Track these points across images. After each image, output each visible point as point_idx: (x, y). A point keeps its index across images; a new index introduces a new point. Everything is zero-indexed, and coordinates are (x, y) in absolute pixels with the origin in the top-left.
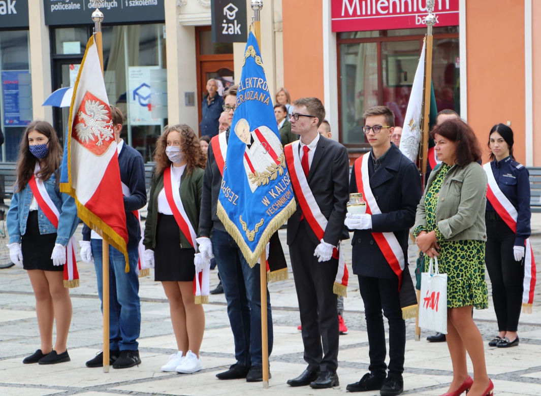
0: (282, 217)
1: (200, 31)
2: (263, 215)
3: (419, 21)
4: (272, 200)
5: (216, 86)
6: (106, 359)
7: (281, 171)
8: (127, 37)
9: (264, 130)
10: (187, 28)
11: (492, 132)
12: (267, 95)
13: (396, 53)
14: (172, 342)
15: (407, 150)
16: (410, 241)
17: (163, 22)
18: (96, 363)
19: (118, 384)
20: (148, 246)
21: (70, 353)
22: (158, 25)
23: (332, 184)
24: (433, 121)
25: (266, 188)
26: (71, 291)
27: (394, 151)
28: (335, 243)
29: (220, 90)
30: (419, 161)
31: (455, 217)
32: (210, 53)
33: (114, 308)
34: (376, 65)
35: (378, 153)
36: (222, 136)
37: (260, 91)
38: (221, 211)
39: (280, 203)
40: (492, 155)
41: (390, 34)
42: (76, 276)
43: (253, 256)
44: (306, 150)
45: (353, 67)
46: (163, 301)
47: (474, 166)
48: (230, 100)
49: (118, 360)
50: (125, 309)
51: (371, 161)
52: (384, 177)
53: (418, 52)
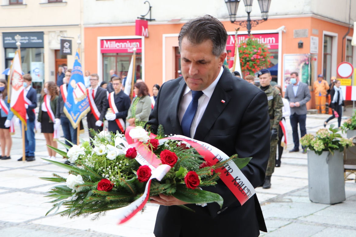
0: (85, 112)
1: (56, 51)
2: (79, 111)
3: (129, 51)
4: (82, 107)
5: (62, 69)
6: (24, 158)
7: (85, 97)
8: (32, 53)
9: (80, 83)
10: (52, 50)
11: (154, 86)
12: (81, 72)
13: (121, 61)
14: (47, 153)
15: (127, 92)
16: (127, 121)
17: (43, 47)
18: (21, 160)
19: (28, 167)
20: (39, 121)
21: (12, 157)
22: (41, 49)
23: (102, 102)
24: (135, 82)
25: (80, 103)
26: (12, 136)
27: (122, 92)
28: (103, 121)
29: (63, 71)
30: (130, 96)
31: (141, 114)
32: (59, 58)
33: (27, 141)
34: (115, 64)
35: (117, 92)
36: (64, 86)
37: (79, 71)
38: (65, 110)
39: (85, 107)
40: (154, 95)
41: (119, 54)
42: (14, 131)
43: (75, 125)
44: (93, 91)
45: (106, 65)
46: (43, 140)
47: (147, 97)
48: (67, 73)
49: (28, 159)
50: (30, 142)
51: (115, 95)
52: (119, 100)
53: (130, 61)
